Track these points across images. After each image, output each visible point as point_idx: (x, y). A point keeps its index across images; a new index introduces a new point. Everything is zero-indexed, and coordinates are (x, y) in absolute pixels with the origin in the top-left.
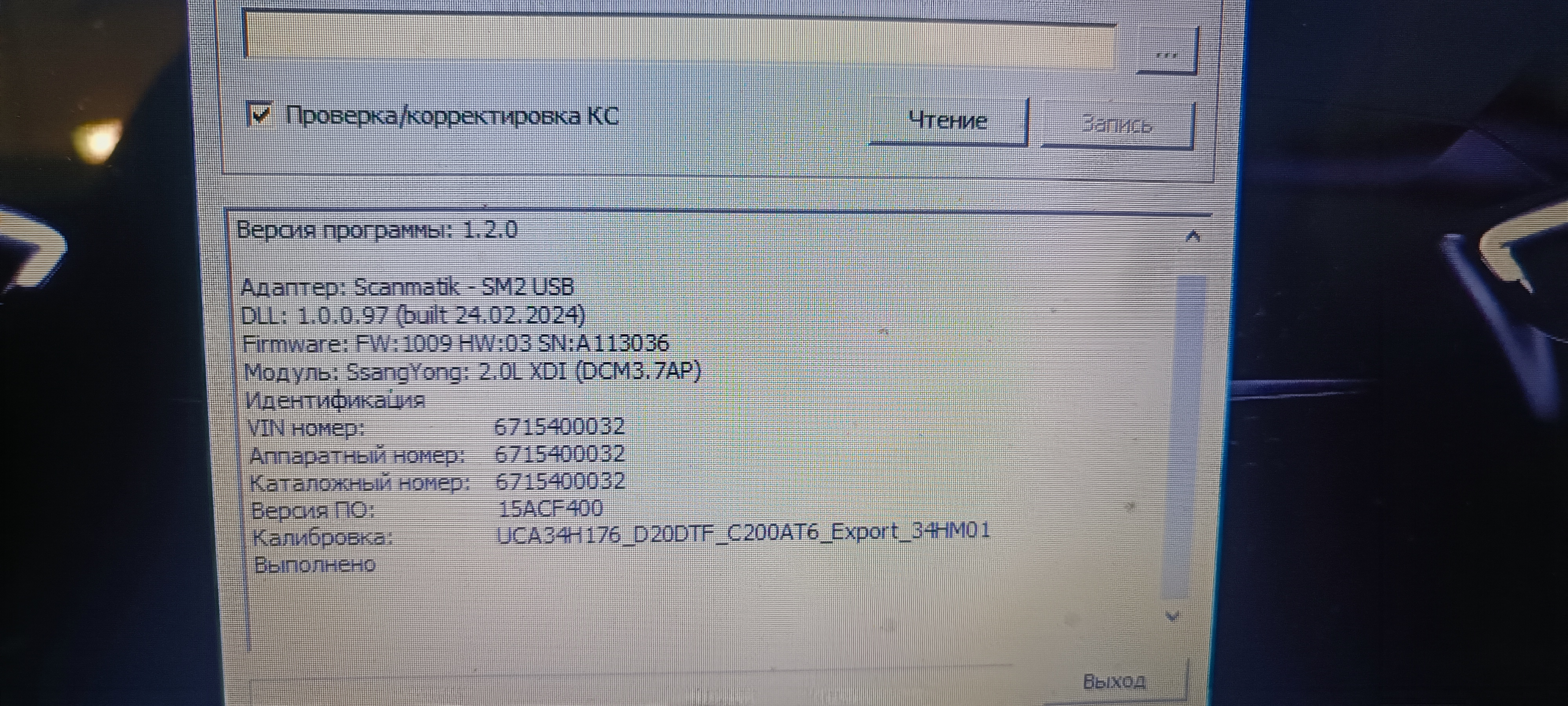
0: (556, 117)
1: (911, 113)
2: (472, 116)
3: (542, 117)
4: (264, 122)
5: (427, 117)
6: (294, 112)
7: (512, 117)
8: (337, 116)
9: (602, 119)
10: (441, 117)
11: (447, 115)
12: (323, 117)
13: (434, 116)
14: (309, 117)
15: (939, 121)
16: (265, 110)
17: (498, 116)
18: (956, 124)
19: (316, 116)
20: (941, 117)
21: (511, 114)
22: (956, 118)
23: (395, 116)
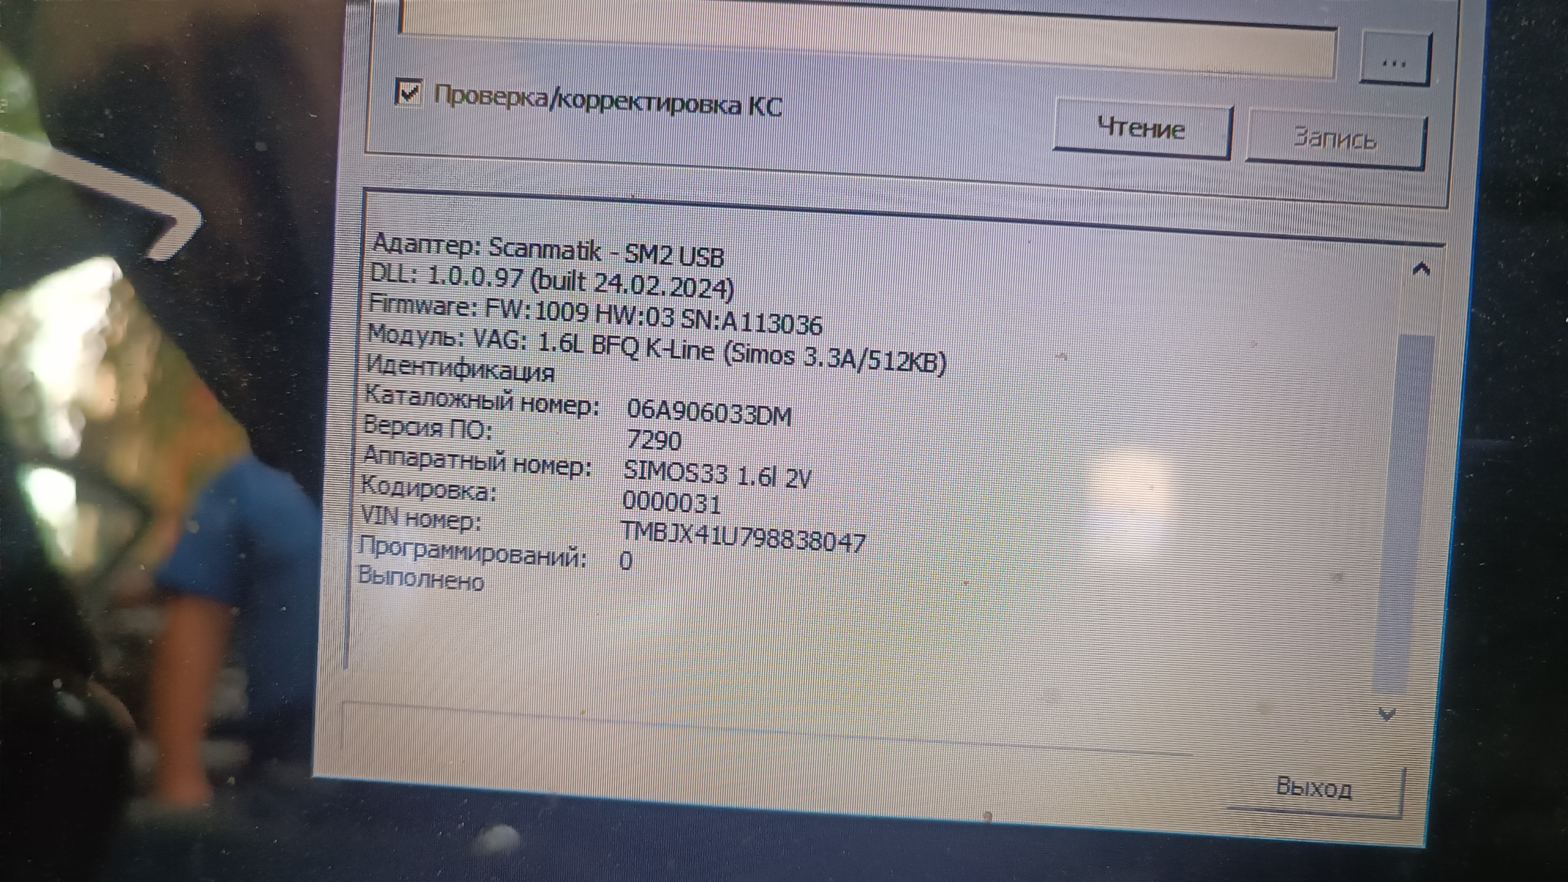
0: (716, 106)
1: (1100, 118)
2: (626, 101)
3: (700, 106)
4: (411, 100)
5: (579, 101)
6: (443, 91)
7: (670, 103)
8: (486, 96)
9: (765, 111)
10: (593, 101)
11: (600, 100)
12: (472, 97)
13: (586, 100)
14: (458, 96)
15: (1131, 128)
16: (414, 88)
17: (654, 103)
18: (1150, 133)
19: (465, 97)
20: (1133, 124)
21: (668, 100)
22: (1150, 126)
23: (546, 98)
